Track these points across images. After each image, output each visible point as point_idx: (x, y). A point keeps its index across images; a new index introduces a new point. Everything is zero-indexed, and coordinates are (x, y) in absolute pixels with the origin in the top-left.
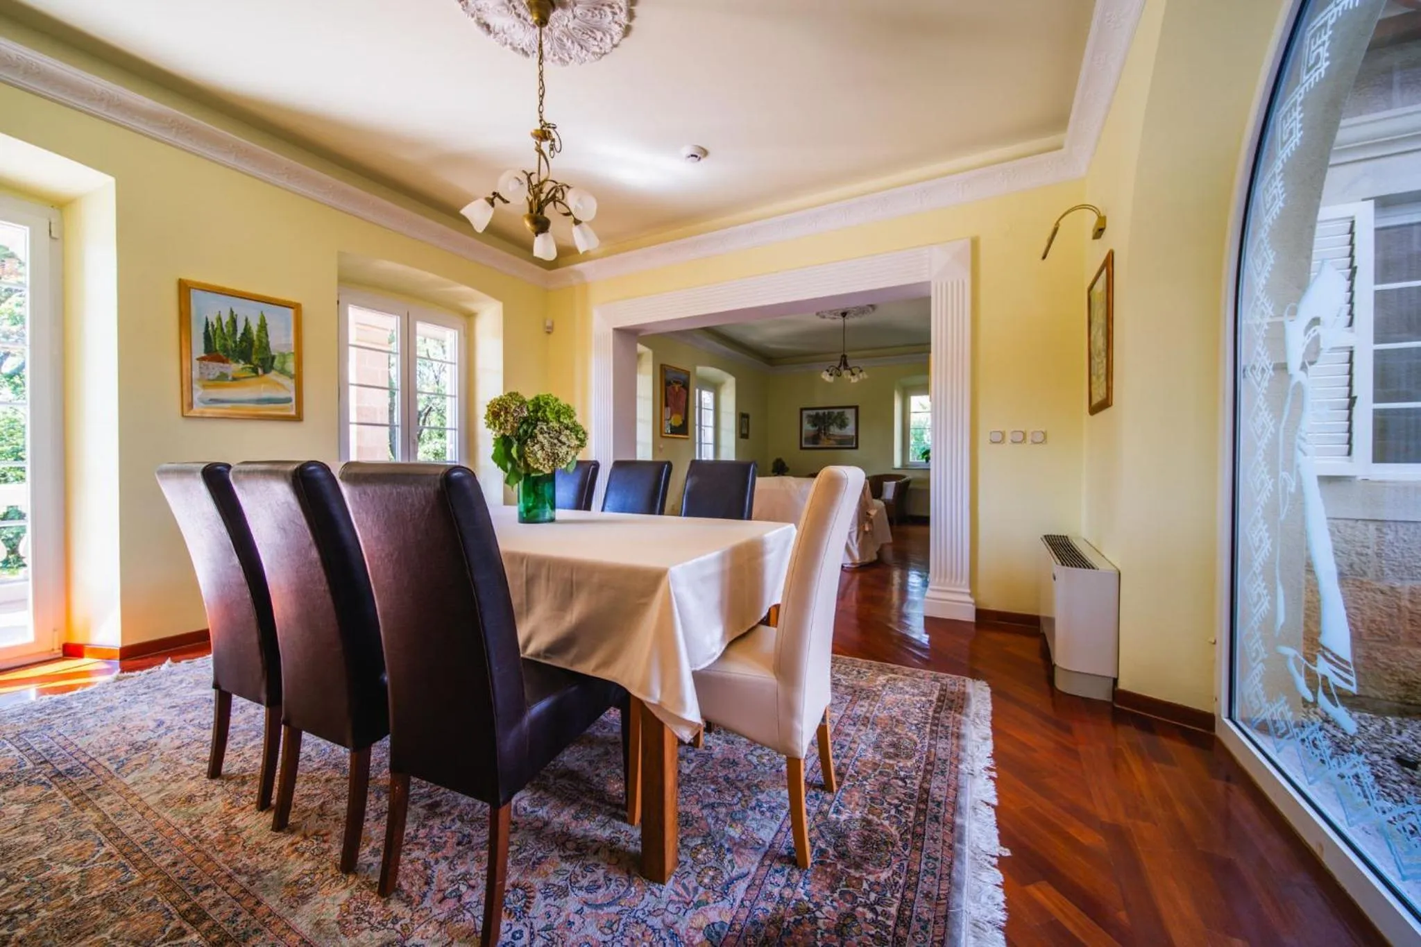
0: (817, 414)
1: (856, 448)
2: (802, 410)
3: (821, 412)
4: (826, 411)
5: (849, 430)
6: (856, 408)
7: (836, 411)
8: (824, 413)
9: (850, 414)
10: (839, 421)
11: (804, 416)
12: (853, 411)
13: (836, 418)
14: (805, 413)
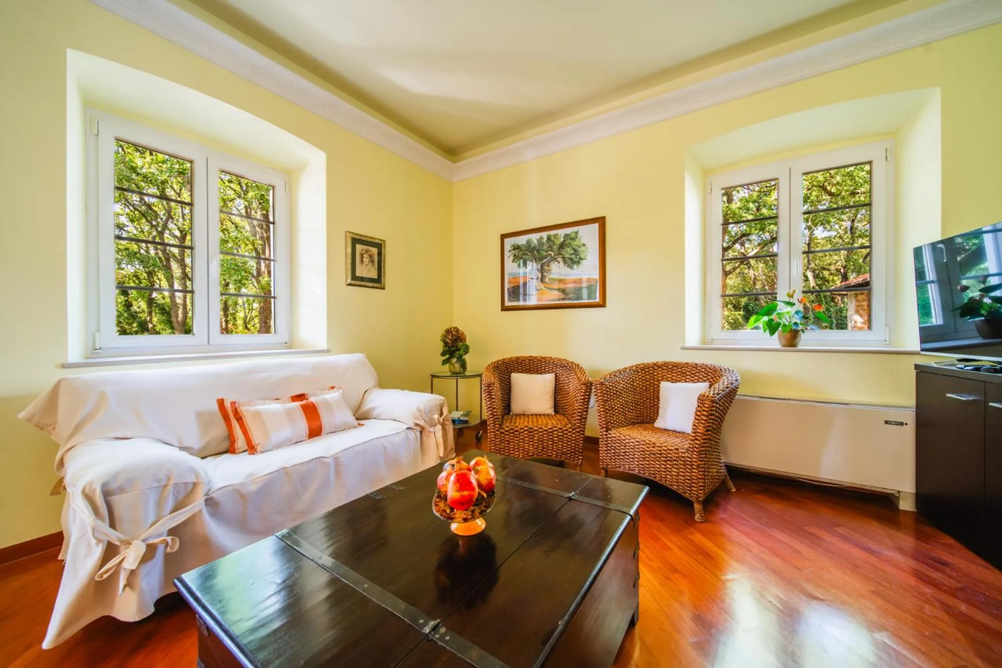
0: (529, 243)
1: (602, 305)
2: (503, 237)
3: (534, 237)
4: (544, 235)
6: (601, 221)
7: (562, 232)
8: (540, 241)
9: (588, 236)
10: (568, 252)
11: (507, 247)
13: (562, 246)
14: (509, 243)
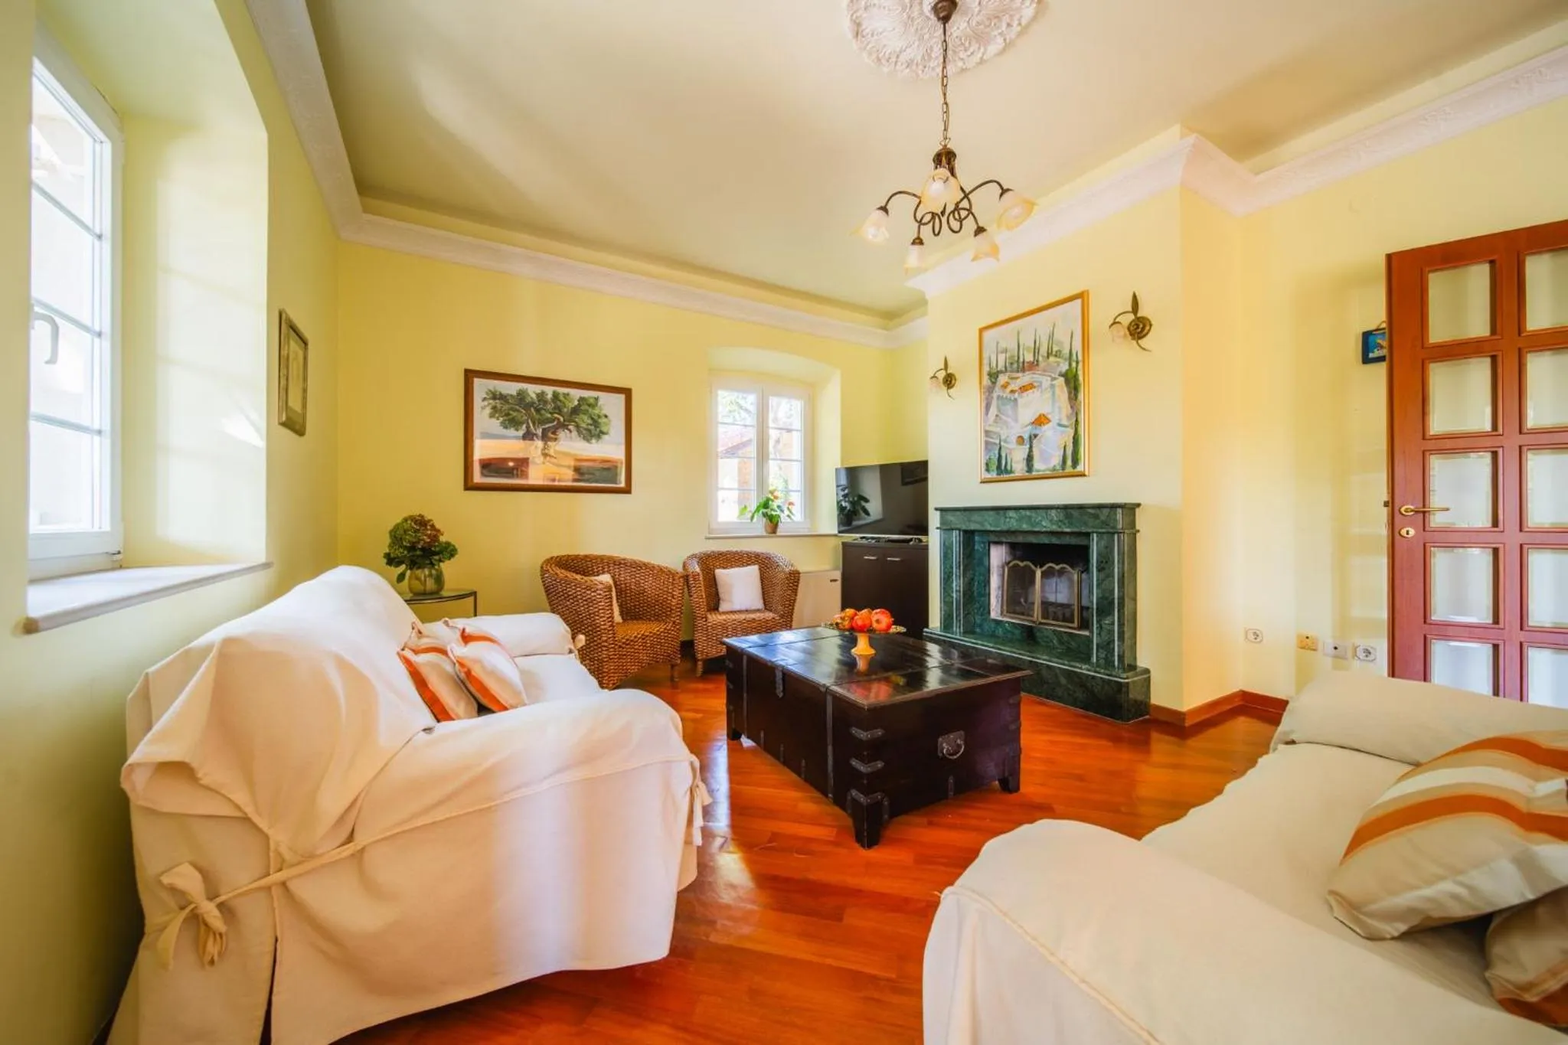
0: (522, 395)
1: (627, 492)
2: (471, 374)
3: (532, 390)
4: (549, 390)
5: (609, 448)
6: (627, 393)
7: (576, 394)
8: (541, 396)
9: (611, 406)
10: (584, 420)
11: (479, 392)
12: (622, 397)
13: (575, 411)
14: (482, 387)
